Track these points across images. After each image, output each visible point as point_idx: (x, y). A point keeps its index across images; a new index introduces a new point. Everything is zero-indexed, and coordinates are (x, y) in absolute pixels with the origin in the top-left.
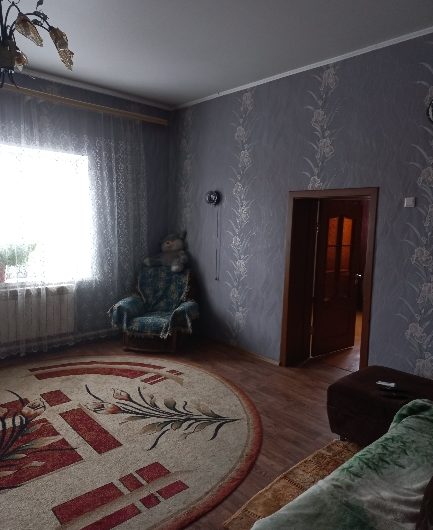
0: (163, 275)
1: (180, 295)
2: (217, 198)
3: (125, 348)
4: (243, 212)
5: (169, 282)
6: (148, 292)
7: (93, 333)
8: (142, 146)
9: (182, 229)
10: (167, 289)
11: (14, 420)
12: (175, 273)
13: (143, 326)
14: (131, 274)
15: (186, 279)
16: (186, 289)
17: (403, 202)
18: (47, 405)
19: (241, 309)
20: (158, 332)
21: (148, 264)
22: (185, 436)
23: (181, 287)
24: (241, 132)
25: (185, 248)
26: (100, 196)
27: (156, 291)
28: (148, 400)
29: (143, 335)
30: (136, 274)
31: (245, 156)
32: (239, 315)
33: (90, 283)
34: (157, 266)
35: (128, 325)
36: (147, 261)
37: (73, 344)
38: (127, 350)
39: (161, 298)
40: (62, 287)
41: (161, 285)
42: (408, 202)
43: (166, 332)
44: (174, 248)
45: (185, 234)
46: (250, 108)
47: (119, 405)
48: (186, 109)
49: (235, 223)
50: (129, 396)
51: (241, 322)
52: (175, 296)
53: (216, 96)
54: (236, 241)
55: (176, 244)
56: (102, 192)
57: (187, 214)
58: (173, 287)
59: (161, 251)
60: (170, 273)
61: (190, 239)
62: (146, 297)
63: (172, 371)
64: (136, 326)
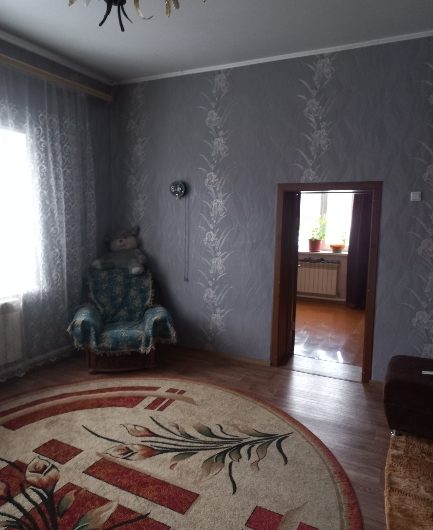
0: (120, 279)
1: (144, 300)
2: (185, 189)
3: (91, 370)
4: (218, 205)
5: (128, 286)
6: (104, 299)
7: (41, 357)
8: (87, 125)
9: (133, 225)
10: (126, 295)
11: (27, 496)
12: (136, 275)
13: (117, 342)
14: (80, 280)
15: (148, 282)
16: (150, 293)
17: (408, 196)
18: (56, 464)
19: (218, 310)
20: (138, 347)
21: (99, 267)
22: (256, 465)
23: (143, 292)
24: (213, 117)
25: (139, 245)
26: (45, 185)
27: (113, 299)
28: (174, 430)
29: (117, 353)
30: (85, 280)
31: (219, 144)
32: (214, 317)
33: (38, 296)
34: (109, 268)
35: (98, 342)
36: (97, 263)
37: (22, 375)
38: (96, 373)
39: (121, 306)
40: (6, 304)
41: (118, 290)
42: (414, 196)
43: (147, 345)
44: (128, 247)
45: (138, 229)
46: (225, 91)
47: (148, 444)
48: (136, 85)
49: (209, 218)
50: (148, 430)
51: (218, 324)
52: (137, 303)
53: (179, 74)
54: (211, 237)
55: (130, 242)
56: (48, 181)
57: (140, 206)
58: (133, 293)
59: (109, 250)
60: (128, 276)
61: (144, 235)
62: (103, 306)
63: (172, 391)
64: (107, 343)
